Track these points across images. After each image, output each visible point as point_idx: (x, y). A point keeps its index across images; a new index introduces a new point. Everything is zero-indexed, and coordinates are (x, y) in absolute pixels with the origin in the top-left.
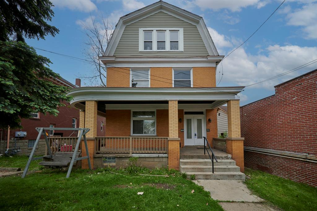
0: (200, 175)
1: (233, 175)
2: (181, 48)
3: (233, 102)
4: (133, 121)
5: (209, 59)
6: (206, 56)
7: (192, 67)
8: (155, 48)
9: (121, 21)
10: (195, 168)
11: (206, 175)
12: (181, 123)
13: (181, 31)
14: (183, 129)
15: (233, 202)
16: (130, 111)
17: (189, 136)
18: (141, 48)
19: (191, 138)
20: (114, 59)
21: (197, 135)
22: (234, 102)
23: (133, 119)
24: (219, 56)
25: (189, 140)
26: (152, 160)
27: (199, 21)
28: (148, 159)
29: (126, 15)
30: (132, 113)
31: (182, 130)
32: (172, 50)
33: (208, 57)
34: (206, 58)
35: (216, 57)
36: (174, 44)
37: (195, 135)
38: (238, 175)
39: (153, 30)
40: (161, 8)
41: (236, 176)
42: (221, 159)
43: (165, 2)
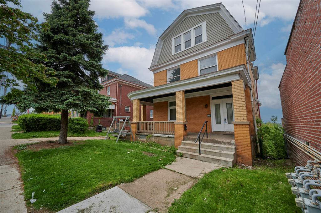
0: (187, 154)
1: (218, 160)
2: (205, 39)
3: (234, 83)
4: (170, 109)
5: (231, 39)
6: (228, 37)
7: (217, 53)
8: (183, 48)
9: (160, 39)
10: (188, 148)
11: (192, 155)
12: (208, 109)
13: (204, 24)
14: (210, 115)
15: (174, 171)
16: (167, 102)
17: (218, 122)
18: (173, 52)
19: (221, 124)
20: (156, 67)
21: (227, 120)
22: (236, 83)
23: (170, 108)
24: (243, 31)
25: (219, 125)
26: (165, 139)
27: (220, 7)
28: (162, 138)
29: (162, 34)
30: (169, 103)
31: (208, 116)
32: (197, 43)
33: (230, 37)
34: (229, 39)
35: (242, 33)
36: (198, 38)
37: (225, 120)
38: (223, 160)
39: (181, 35)
40: (186, 14)
41: (221, 161)
42: (223, 144)
43: (187, 10)
